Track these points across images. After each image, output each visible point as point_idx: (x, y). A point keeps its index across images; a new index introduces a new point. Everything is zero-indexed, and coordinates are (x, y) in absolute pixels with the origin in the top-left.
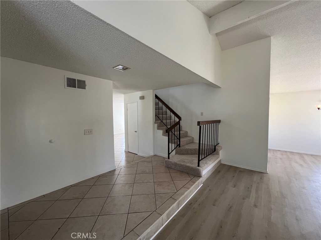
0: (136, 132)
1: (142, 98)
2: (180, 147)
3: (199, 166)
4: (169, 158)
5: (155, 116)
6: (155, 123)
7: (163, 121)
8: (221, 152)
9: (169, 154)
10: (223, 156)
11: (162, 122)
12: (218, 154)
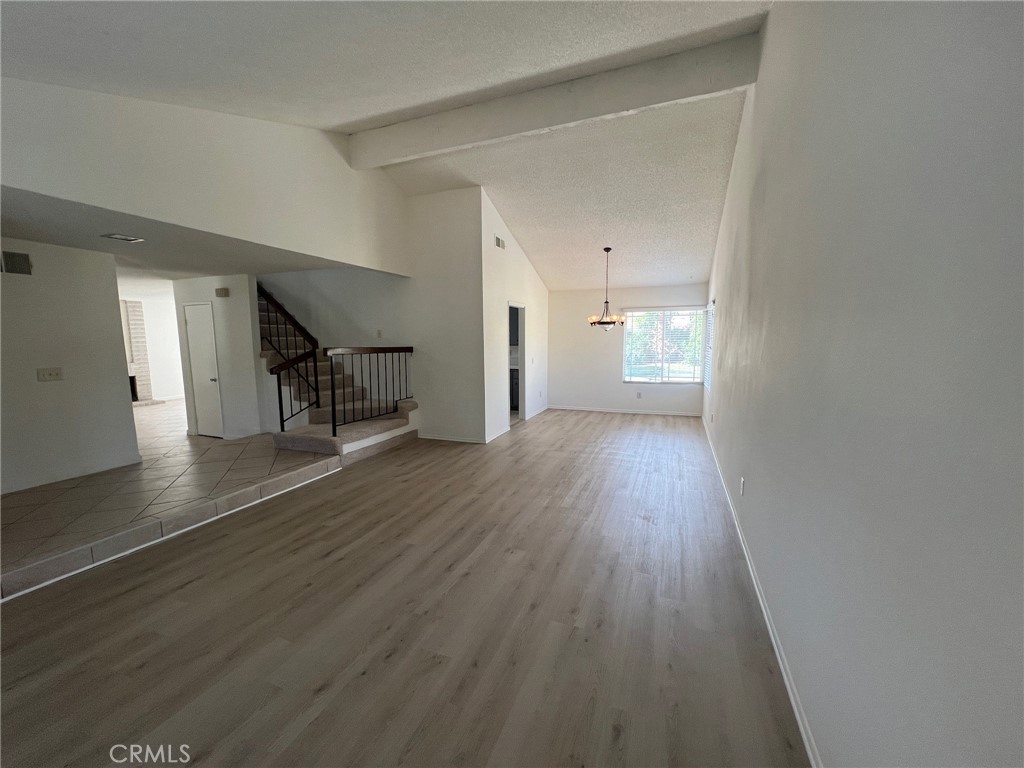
0: (215, 380)
1: (224, 293)
2: (318, 406)
3: (334, 435)
4: (283, 430)
5: (262, 338)
6: (261, 356)
7: (282, 351)
8: (412, 415)
9: (282, 421)
10: (415, 421)
11: (279, 353)
12: (406, 418)
